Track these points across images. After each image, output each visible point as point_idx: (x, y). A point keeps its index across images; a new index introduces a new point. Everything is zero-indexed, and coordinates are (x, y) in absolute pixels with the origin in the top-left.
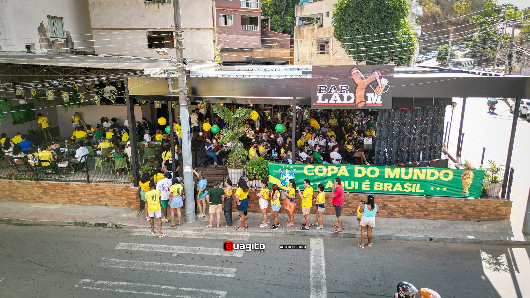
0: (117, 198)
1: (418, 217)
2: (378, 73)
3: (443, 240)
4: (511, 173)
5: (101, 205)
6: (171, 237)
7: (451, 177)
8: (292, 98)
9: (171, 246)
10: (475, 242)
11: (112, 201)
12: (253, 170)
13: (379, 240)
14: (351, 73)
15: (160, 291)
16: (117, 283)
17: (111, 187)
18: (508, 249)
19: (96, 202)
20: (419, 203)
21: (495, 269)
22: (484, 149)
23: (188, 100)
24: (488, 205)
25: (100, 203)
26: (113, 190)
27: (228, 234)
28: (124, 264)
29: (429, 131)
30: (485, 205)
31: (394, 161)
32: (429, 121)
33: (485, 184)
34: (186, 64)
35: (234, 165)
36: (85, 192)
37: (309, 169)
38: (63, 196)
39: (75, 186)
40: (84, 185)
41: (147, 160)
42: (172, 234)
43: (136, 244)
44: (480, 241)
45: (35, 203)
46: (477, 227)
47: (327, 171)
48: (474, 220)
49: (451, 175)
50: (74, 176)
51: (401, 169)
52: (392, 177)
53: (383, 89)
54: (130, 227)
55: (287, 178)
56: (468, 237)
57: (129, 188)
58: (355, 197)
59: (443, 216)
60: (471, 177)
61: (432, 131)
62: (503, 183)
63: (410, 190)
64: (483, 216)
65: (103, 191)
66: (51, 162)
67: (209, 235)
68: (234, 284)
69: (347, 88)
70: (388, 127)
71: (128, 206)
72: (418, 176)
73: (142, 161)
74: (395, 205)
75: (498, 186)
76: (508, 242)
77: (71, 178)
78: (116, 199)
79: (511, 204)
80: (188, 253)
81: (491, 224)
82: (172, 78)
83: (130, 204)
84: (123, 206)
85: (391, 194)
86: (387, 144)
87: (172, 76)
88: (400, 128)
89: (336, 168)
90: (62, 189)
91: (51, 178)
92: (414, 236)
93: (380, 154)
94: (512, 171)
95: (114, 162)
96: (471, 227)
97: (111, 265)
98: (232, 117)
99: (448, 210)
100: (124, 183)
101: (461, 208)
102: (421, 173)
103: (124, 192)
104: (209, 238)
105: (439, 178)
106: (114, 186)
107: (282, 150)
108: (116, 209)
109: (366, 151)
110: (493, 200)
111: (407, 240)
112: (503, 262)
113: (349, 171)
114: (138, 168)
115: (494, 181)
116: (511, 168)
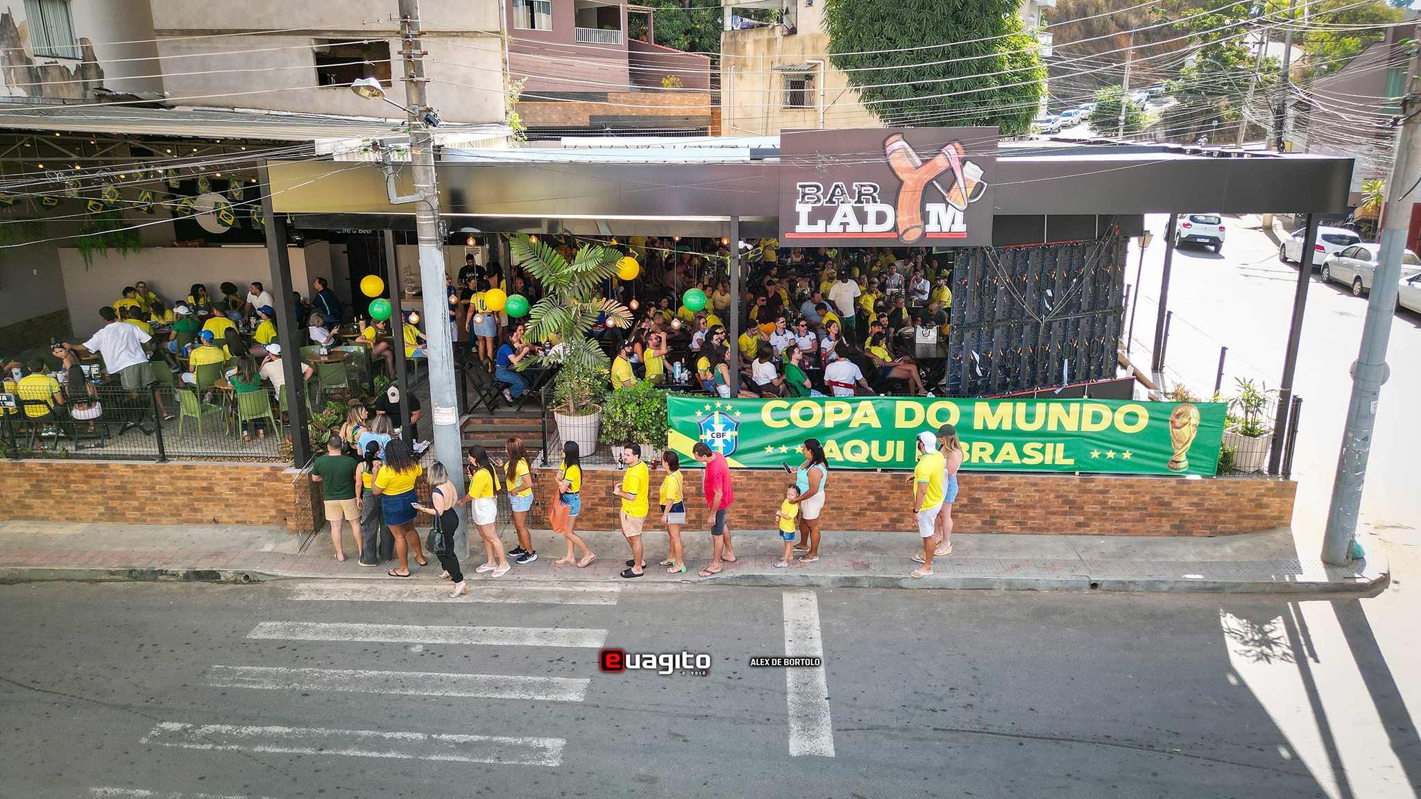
0: (247, 501)
1: (1060, 530)
2: (956, 150)
3: (1123, 586)
4: (1292, 409)
5: (200, 522)
6: (402, 602)
7: (1143, 422)
8: (728, 219)
9: (405, 627)
10: (1205, 589)
11: (233, 509)
12: (625, 415)
13: (962, 593)
14: (884, 147)
15: (381, 745)
16: (258, 730)
17: (227, 470)
18: (1290, 604)
19: (188, 513)
20: (1062, 493)
21: (1260, 656)
22: (1224, 349)
23: (441, 224)
24: (1236, 494)
25: (199, 516)
26: (235, 479)
27: (562, 589)
28: (276, 678)
29: (1085, 306)
30: (1227, 494)
31: (996, 386)
32: (1087, 279)
33: (1228, 439)
34: (434, 126)
35: (572, 406)
36: (153, 488)
37: (775, 410)
38: (90, 498)
39: (125, 471)
40: (149, 466)
41: (326, 397)
42: (405, 595)
43: (306, 624)
44: (1217, 585)
45: (10, 520)
46: (1208, 551)
47: (824, 415)
48: (1202, 533)
49: (1143, 417)
50: (120, 444)
51: (1015, 405)
52: (992, 426)
53: (970, 191)
54: (286, 578)
55: (719, 435)
56: (1188, 576)
57: (280, 474)
58: (897, 482)
59: (1123, 526)
60: (1193, 421)
61: (1094, 306)
62: (1274, 435)
63: (1038, 459)
64: (1223, 522)
65: (204, 484)
66: (52, 406)
67: (509, 595)
68: (583, 719)
69: (874, 192)
70: (980, 296)
71: (278, 524)
72: (1060, 424)
73: (312, 399)
74: (1001, 500)
75: (1260, 445)
76: (1287, 585)
77: (109, 450)
78: (245, 505)
79: (1295, 490)
80: (452, 642)
81: (1243, 542)
82: (396, 165)
83: (283, 517)
84: (265, 523)
85: (991, 473)
86: (979, 340)
87: (395, 157)
88: (1012, 299)
89: (846, 407)
90: (88, 480)
91: (55, 449)
92: (1052, 577)
93: (960, 367)
94: (1297, 405)
95: (235, 403)
96: (1193, 552)
97: (238, 681)
98: (565, 271)
99: (1136, 509)
100: (267, 459)
101: (1169, 504)
102: (1068, 413)
103: (265, 483)
104: (508, 601)
105: (1112, 427)
106: (237, 467)
107: (703, 364)
108: (245, 533)
109: (921, 363)
110: (1248, 480)
111: (1033, 590)
112: (1278, 638)
113: (881, 414)
114: (304, 418)
115: (1250, 432)
116: (1295, 397)
